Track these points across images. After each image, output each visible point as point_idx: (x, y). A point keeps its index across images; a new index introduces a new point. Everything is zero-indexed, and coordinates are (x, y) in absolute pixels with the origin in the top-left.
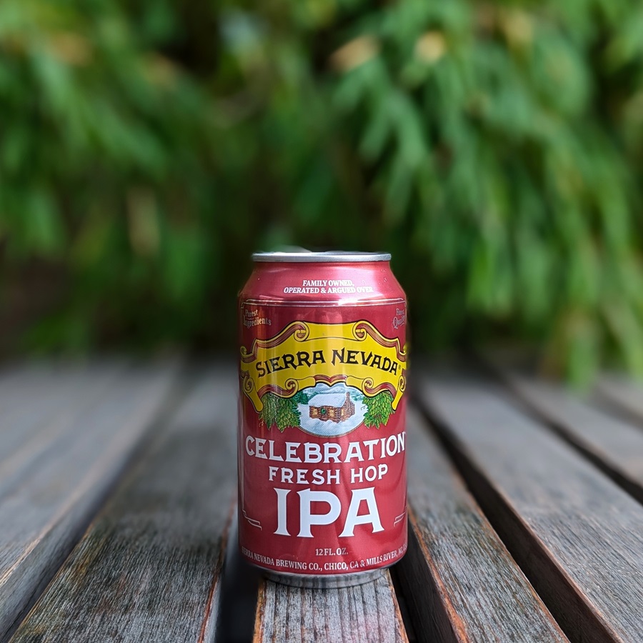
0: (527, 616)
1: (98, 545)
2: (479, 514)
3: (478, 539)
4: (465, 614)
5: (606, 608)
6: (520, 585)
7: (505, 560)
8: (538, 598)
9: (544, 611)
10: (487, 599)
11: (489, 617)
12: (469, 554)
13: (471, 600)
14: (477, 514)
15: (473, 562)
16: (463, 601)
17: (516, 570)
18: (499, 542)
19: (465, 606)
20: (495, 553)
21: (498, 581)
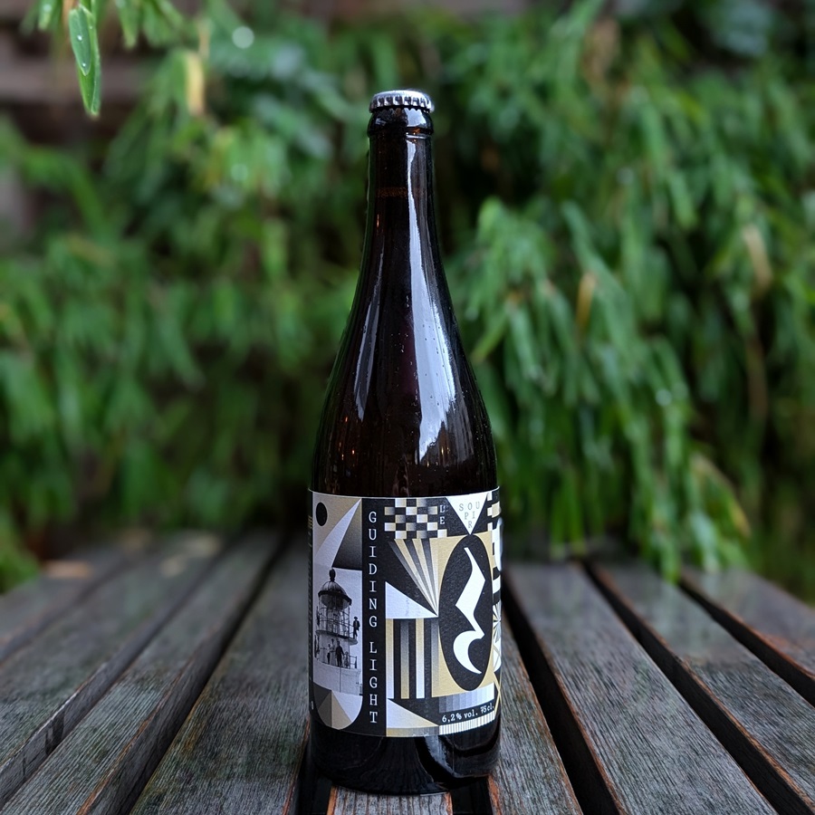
0: (550, 785)
1: (201, 726)
2: (535, 702)
3: (528, 725)
4: (501, 783)
5: (617, 781)
6: (552, 761)
7: (545, 742)
8: (564, 772)
9: (566, 781)
10: (521, 773)
11: (520, 786)
12: (516, 736)
13: (509, 773)
14: (532, 702)
15: (518, 743)
16: (501, 773)
17: (553, 750)
18: (545, 727)
19: (502, 778)
20: (539, 735)
21: (535, 758)
